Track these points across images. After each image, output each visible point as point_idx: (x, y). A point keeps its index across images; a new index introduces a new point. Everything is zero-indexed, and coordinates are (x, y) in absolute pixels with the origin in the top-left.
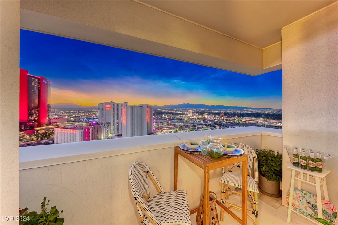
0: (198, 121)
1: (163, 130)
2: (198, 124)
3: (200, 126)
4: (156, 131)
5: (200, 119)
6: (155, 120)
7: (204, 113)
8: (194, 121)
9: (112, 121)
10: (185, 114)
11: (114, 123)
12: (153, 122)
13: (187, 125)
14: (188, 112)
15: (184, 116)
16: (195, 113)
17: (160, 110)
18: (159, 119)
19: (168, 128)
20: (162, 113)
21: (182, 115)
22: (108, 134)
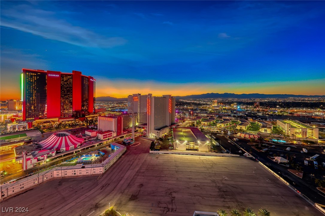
0: (225, 112)
1: (185, 121)
2: (224, 116)
3: (227, 118)
4: (179, 121)
5: (227, 109)
6: (177, 111)
7: (232, 102)
8: (220, 112)
9: (139, 111)
10: (209, 105)
11: (140, 113)
12: (176, 113)
13: (212, 117)
14: (212, 102)
15: (208, 106)
16: (220, 104)
17: (182, 100)
18: (181, 110)
19: (190, 119)
20: (183, 104)
21: (205, 106)
22: (135, 123)
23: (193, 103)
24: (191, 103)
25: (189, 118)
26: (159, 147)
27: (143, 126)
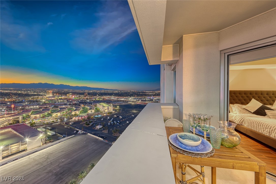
0: (61, 102)
2: (61, 105)
3: (64, 106)
5: (63, 99)
7: (68, 93)
8: (56, 102)
10: (42, 95)
13: (46, 107)
14: (46, 92)
15: (40, 97)
16: (56, 94)
19: (10, 115)
21: (37, 97)
23: (15, 94)
24: (10, 93)
25: (7, 114)
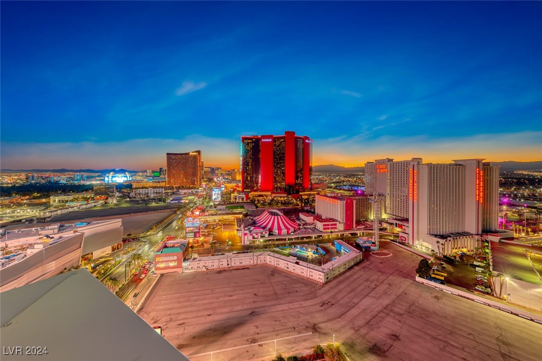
4: (513, 227)
6: (506, 200)
9: (388, 192)
11: (392, 196)
12: (500, 205)
17: (525, 173)
22: (381, 214)
26: (442, 276)
27: (398, 222)
